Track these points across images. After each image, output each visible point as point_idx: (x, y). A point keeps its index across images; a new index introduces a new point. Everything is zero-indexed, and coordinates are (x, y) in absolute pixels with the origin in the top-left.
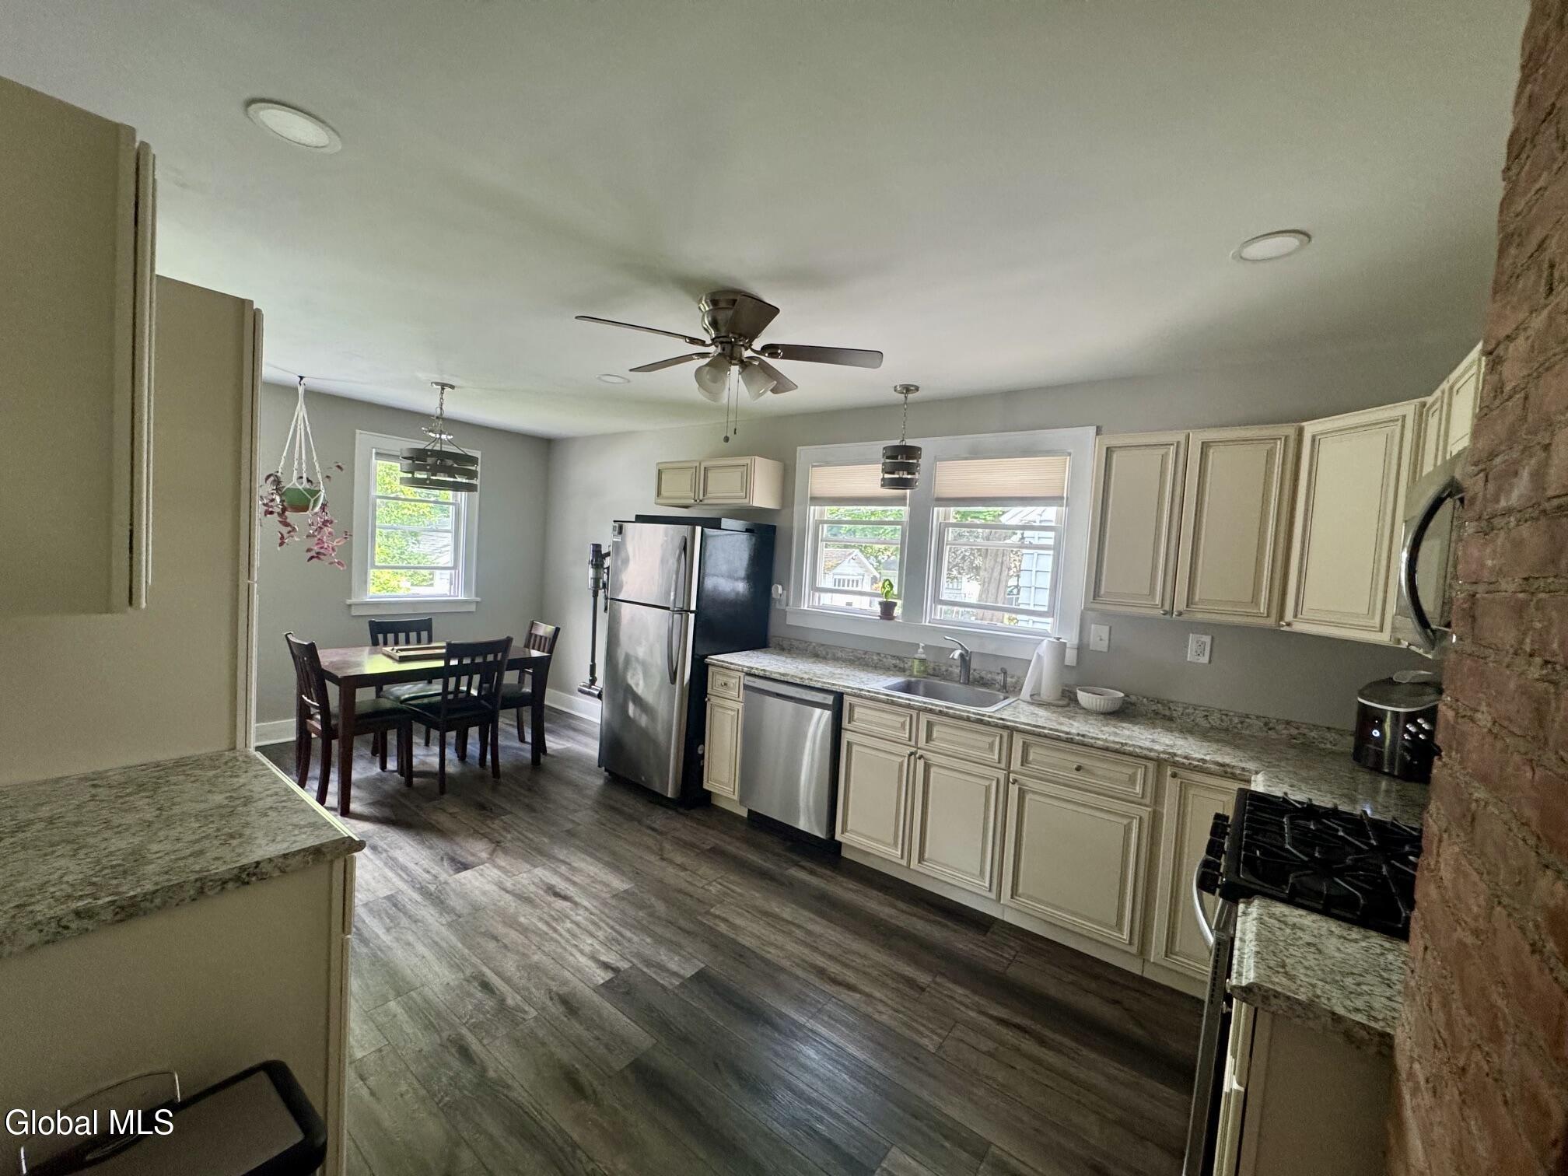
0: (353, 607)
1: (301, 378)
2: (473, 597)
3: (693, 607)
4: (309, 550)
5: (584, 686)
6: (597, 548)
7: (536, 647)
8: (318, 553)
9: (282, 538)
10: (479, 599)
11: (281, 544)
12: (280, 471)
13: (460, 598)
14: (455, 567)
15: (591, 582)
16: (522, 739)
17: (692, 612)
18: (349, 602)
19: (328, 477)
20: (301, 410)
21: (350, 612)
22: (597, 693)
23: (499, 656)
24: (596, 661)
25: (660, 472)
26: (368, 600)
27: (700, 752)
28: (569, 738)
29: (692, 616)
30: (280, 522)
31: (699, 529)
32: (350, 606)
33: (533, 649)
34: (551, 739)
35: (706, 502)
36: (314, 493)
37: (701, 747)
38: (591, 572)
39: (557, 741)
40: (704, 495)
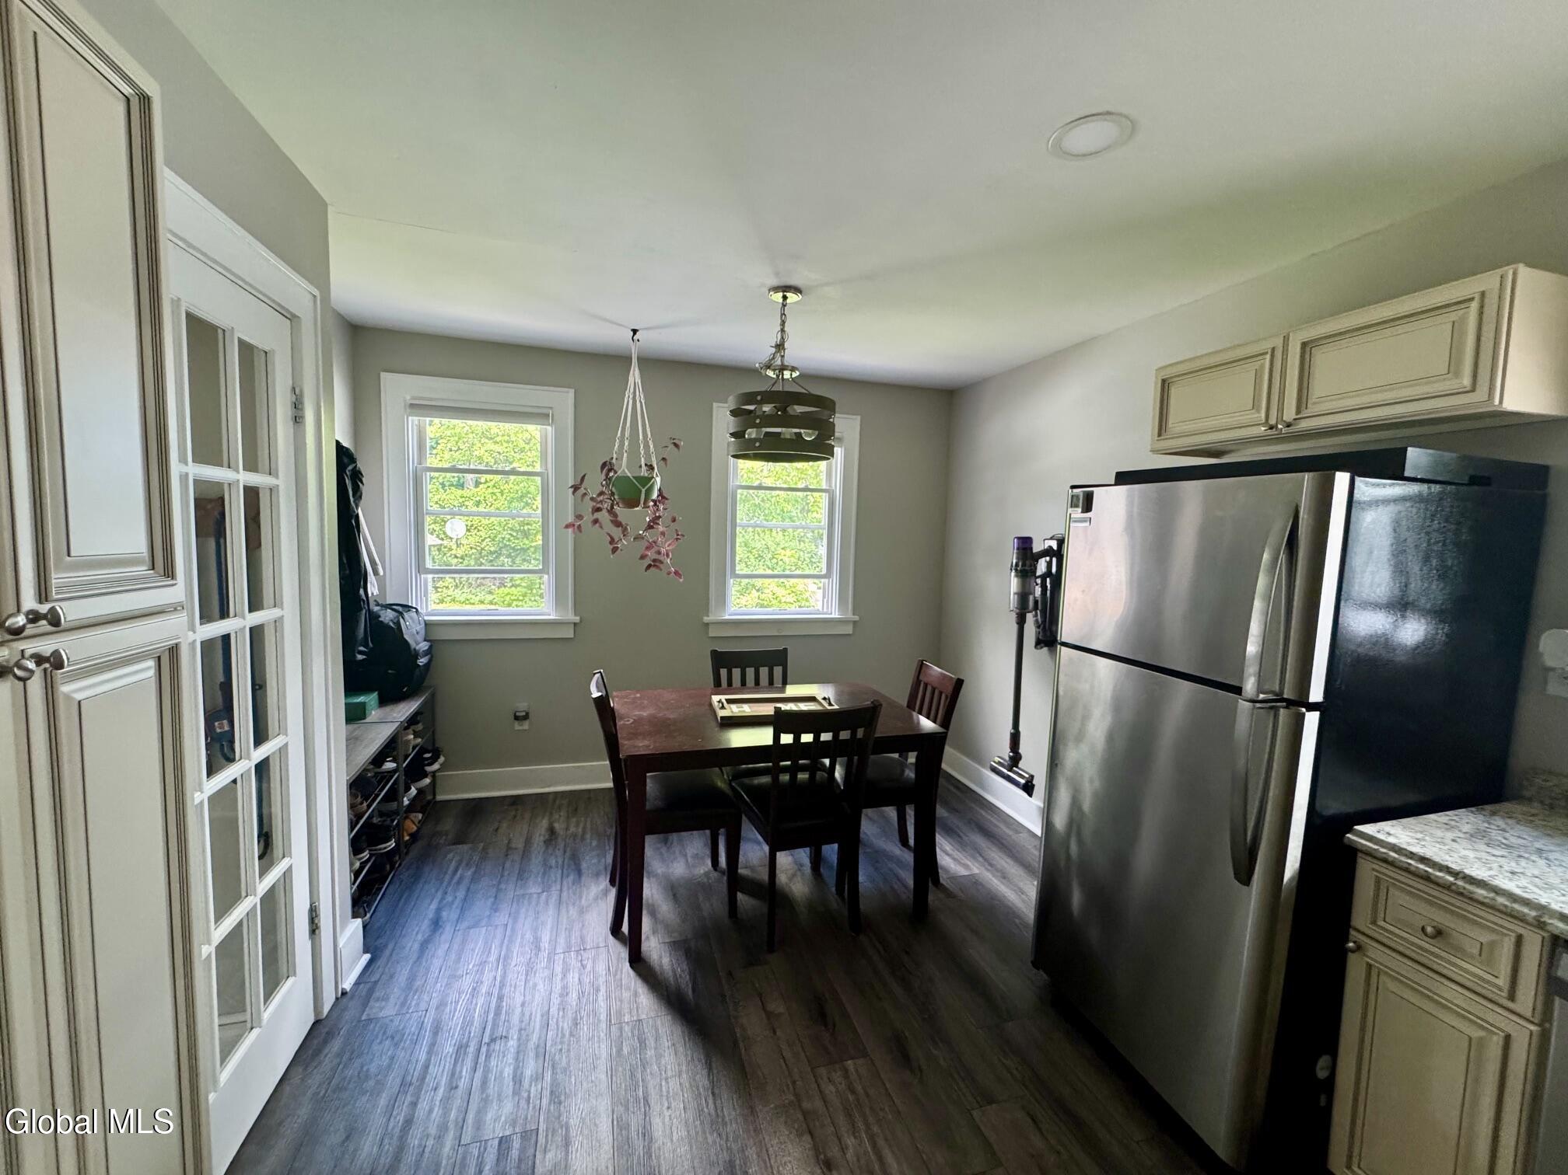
0: (711, 627)
1: (635, 331)
2: (850, 616)
3: (1316, 694)
4: (643, 557)
5: (999, 763)
6: (1025, 544)
7: (925, 710)
8: (654, 560)
9: (612, 541)
10: (856, 618)
11: (615, 550)
12: (615, 456)
13: (833, 616)
14: (828, 575)
15: (1013, 600)
16: (904, 841)
17: (1312, 707)
18: (706, 619)
19: (664, 459)
20: (635, 375)
21: (708, 633)
22: (1023, 781)
23: (860, 733)
24: (1021, 729)
25: (1165, 385)
26: (727, 617)
27: (1322, 1074)
28: (977, 852)
29: (1312, 720)
30: (612, 521)
31: (1342, 479)
32: (707, 624)
33: (920, 713)
34: (948, 847)
35: (1304, 425)
36: (646, 481)
37: (1323, 1062)
38: (1014, 583)
39: (957, 854)
40: (1298, 411)
